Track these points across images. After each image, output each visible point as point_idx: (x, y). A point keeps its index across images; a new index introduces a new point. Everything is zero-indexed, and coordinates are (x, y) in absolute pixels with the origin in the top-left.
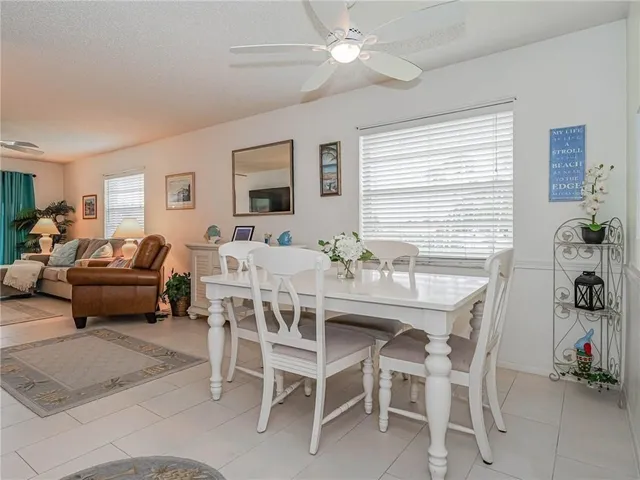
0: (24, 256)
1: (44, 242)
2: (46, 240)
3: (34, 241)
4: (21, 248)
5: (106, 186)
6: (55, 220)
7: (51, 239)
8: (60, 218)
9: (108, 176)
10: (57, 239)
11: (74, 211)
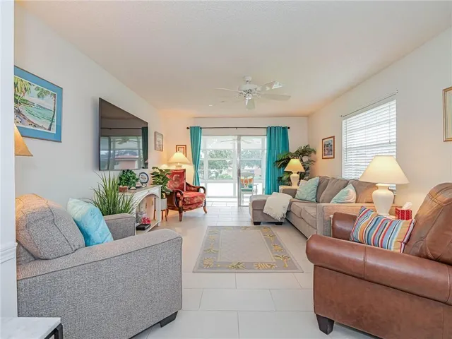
0: (281, 188)
1: (294, 177)
2: (295, 176)
3: (288, 176)
4: (280, 181)
5: (344, 126)
6: (301, 160)
7: (298, 176)
8: (305, 159)
9: (345, 116)
10: (302, 176)
11: (315, 152)
